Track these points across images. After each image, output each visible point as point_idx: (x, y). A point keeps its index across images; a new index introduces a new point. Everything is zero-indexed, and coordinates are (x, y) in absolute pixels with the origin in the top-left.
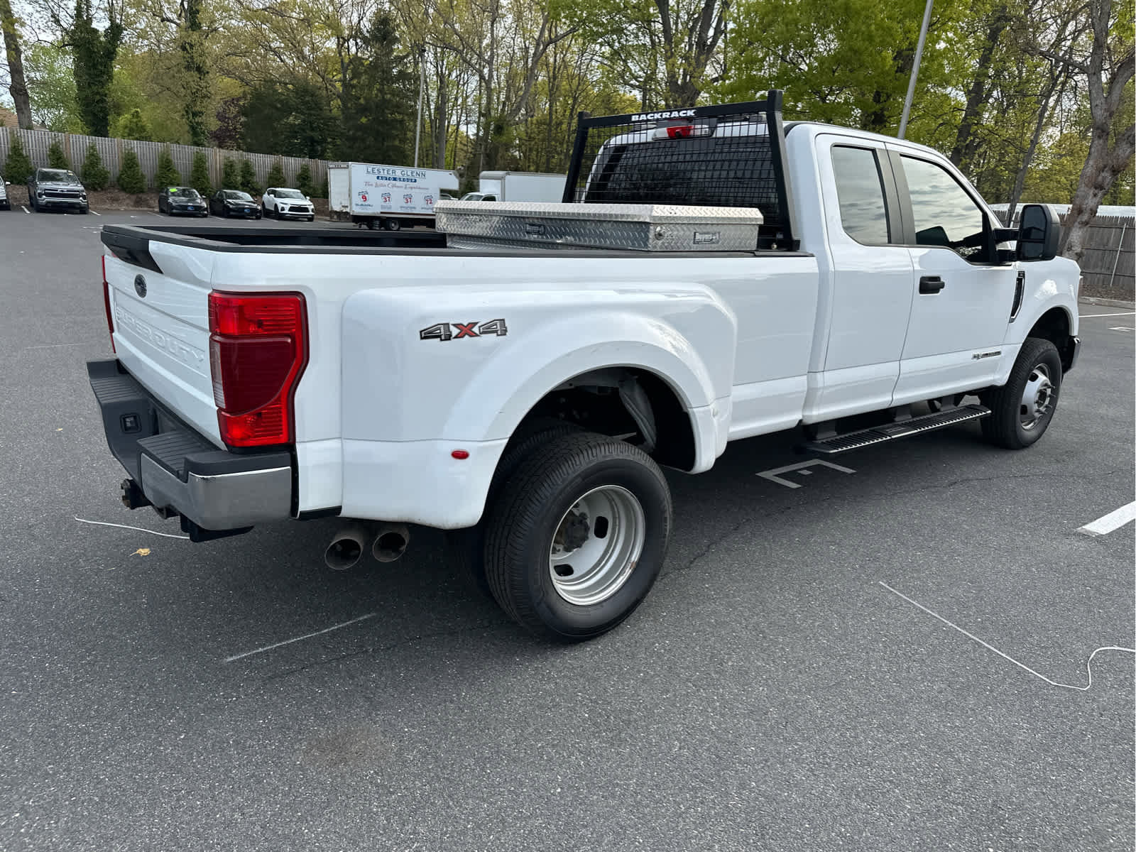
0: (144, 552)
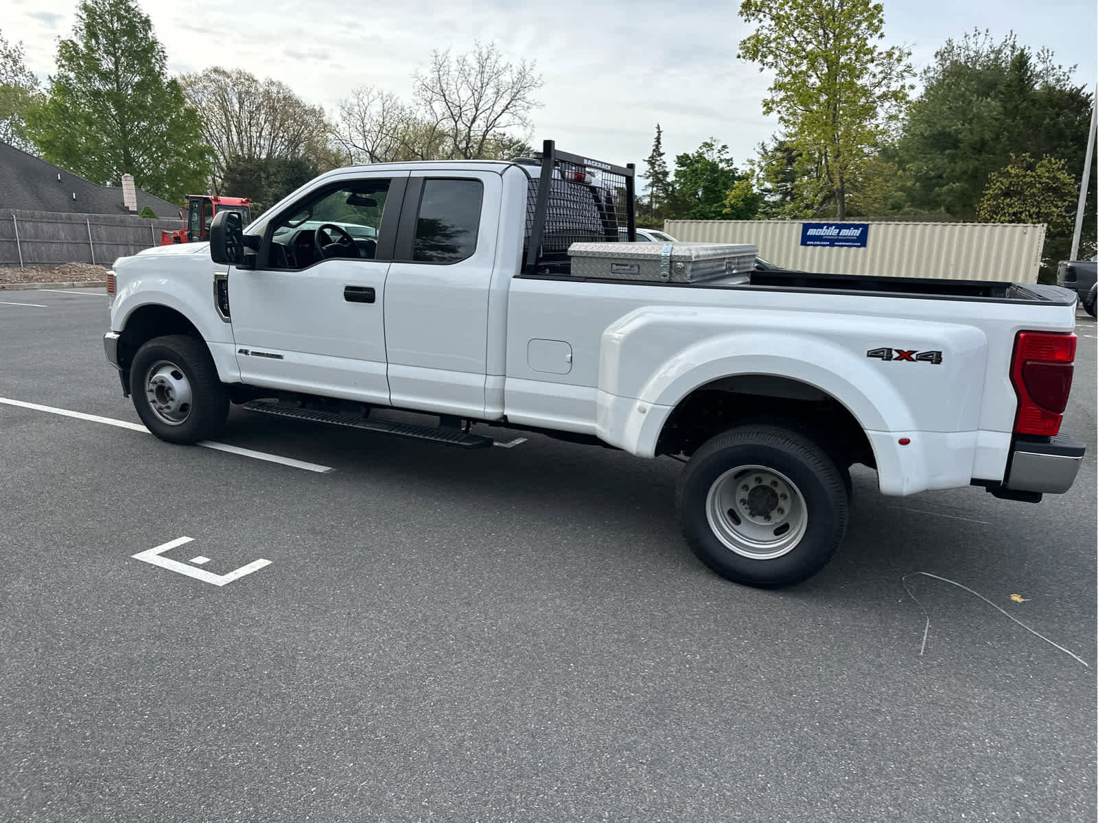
0: (1016, 598)
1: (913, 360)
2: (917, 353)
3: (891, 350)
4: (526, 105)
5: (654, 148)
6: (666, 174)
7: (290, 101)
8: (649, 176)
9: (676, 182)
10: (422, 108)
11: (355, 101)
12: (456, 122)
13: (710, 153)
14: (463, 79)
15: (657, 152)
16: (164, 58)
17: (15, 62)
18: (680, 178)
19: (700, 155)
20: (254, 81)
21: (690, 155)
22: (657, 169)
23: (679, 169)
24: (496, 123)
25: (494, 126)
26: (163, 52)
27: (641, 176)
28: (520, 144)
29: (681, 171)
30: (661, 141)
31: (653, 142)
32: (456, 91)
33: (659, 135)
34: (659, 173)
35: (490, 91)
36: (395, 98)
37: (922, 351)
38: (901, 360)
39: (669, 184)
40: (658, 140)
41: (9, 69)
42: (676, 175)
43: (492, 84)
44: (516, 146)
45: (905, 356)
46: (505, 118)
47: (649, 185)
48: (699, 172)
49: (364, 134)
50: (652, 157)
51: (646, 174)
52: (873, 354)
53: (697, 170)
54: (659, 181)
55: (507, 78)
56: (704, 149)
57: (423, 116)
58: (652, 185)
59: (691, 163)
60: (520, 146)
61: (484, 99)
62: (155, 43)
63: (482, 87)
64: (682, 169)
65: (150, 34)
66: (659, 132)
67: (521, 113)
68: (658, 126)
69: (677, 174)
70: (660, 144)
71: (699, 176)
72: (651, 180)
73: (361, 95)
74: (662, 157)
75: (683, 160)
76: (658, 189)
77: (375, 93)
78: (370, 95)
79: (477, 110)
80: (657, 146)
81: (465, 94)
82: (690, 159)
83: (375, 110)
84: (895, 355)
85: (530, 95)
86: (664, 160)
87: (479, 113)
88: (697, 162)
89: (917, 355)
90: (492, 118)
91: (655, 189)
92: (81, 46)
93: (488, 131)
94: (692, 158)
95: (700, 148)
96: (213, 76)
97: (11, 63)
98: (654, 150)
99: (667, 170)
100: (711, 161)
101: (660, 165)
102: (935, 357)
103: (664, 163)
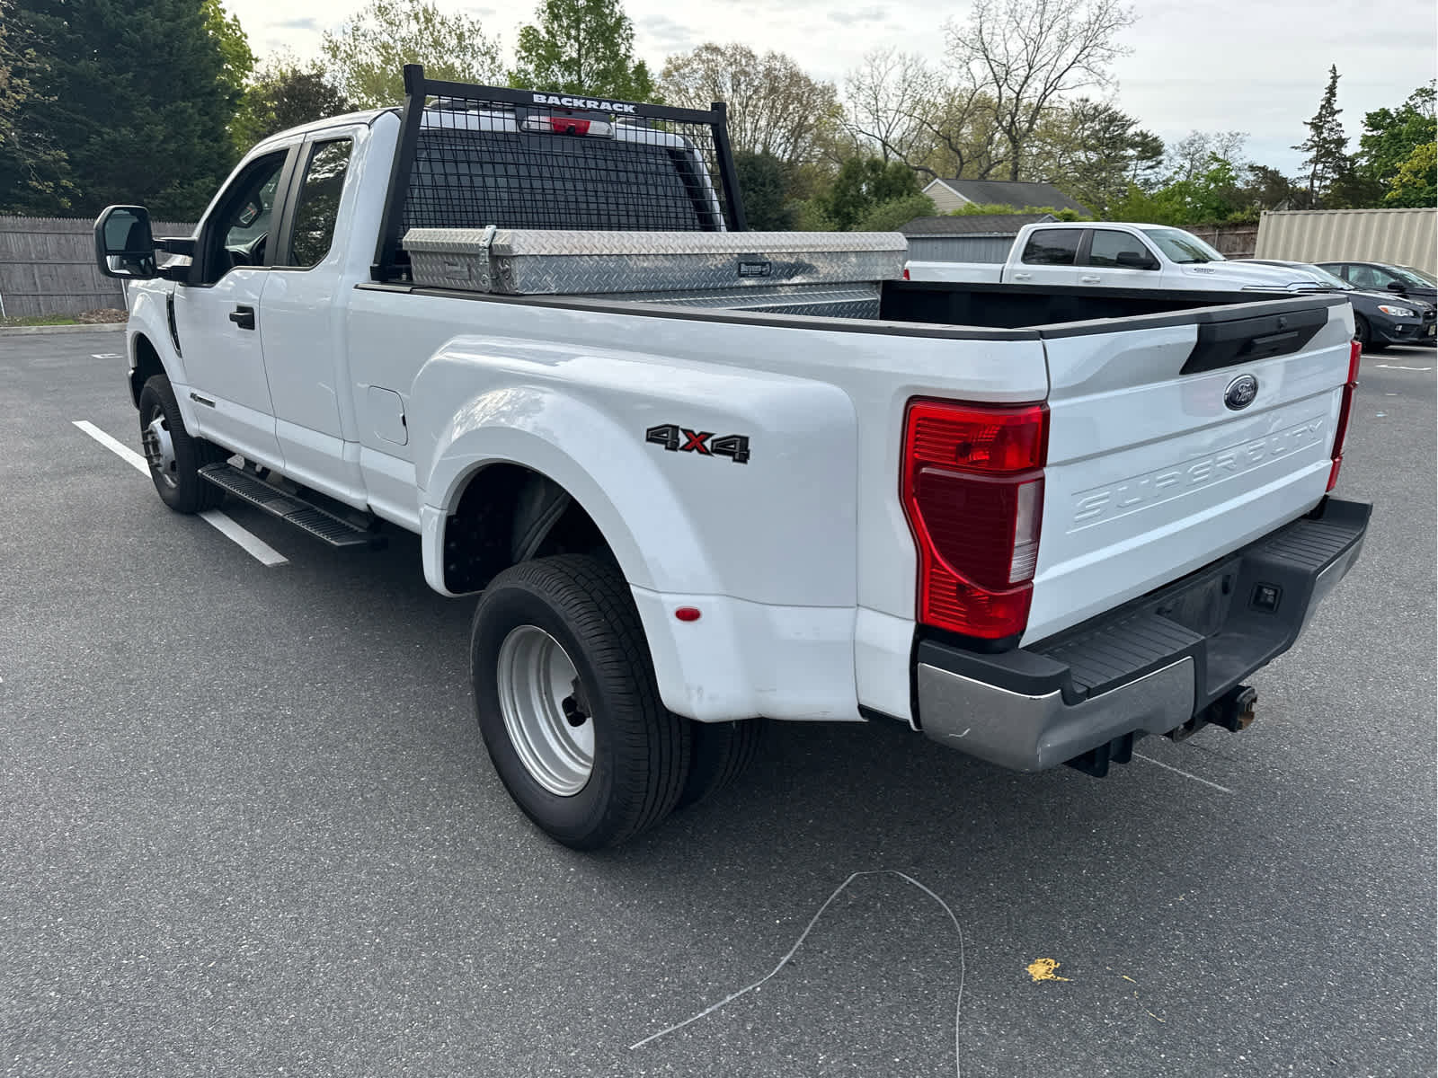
1: (708, 453)
2: (713, 438)
3: (676, 428)
4: (1107, 53)
5: (1324, 103)
6: (1341, 142)
7: (795, 78)
8: (1312, 147)
9: (1362, 155)
10: (955, 72)
11: (866, 70)
12: (1000, 87)
13: (1428, 105)
14: (1015, 24)
15: (1328, 108)
16: (632, 37)
17: (493, 59)
18: (1369, 147)
19: (1410, 110)
20: (753, 56)
21: (1392, 111)
22: (1325, 134)
23: (1369, 134)
24: (1060, 84)
25: (1055, 89)
26: (631, 29)
27: (1296, 148)
28: (1110, 112)
29: (1373, 136)
30: (1337, 91)
31: (1323, 94)
32: (1003, 43)
33: (1334, 82)
34: (1330, 142)
35: (1052, 39)
36: (923, 59)
37: (720, 433)
38: (690, 450)
39: (1345, 159)
40: (1332, 91)
41: (486, 68)
42: (1363, 144)
43: (1056, 28)
44: (1103, 116)
45: (697, 442)
46: (1075, 74)
47: (1311, 161)
48: (1403, 137)
49: (875, 114)
50: (1320, 116)
51: (1305, 144)
52: (655, 435)
53: (1400, 133)
54: (1329, 153)
55: (1081, 16)
56: (1419, 100)
57: (956, 81)
58: (1315, 161)
59: (1392, 124)
60: (1110, 115)
61: (1044, 49)
62: (622, 19)
63: (1041, 33)
64: (1375, 133)
65: (617, 8)
66: (1335, 78)
67: (1100, 66)
68: (1334, 68)
69: (1365, 141)
70: (1334, 95)
71: (1404, 143)
72: (1313, 153)
73: (877, 62)
74: (1336, 117)
75: (1376, 120)
76: (1325, 167)
77: (895, 57)
78: (889, 61)
79: (1030, 68)
80: (1328, 101)
81: (1016, 46)
82: (1391, 116)
83: (893, 79)
84: (683, 440)
85: (1114, 38)
86: (1339, 121)
87: (1032, 71)
88: (1403, 121)
89: (713, 441)
90: (1053, 77)
91: (1320, 166)
92: (543, 32)
93: (1046, 97)
94: (1395, 115)
95: (1411, 98)
96: (705, 55)
97: (489, 61)
98: (1323, 107)
99: (1344, 136)
100: (1428, 118)
101: (1332, 129)
102: (736, 448)
103: (1340, 125)
